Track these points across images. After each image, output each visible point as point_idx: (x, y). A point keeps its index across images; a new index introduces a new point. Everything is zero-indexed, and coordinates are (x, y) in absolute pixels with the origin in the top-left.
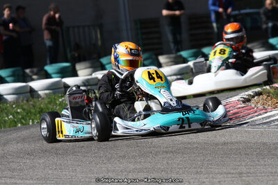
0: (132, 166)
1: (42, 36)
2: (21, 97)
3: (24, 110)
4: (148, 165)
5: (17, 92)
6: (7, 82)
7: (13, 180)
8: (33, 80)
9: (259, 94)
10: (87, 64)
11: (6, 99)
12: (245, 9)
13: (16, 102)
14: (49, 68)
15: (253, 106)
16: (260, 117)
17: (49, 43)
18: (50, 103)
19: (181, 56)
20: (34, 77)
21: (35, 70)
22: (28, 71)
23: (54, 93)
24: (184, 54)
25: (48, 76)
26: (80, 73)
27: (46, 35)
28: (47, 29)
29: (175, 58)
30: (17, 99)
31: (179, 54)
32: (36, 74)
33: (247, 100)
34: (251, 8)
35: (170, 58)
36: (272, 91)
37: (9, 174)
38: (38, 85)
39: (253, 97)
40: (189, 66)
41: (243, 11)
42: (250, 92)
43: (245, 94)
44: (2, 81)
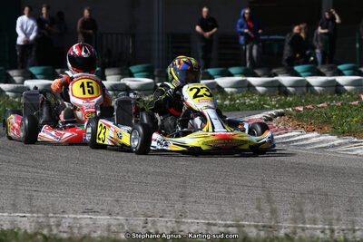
0: (151, 169)
4: (168, 170)
6: (36, 78)
7: (35, 170)
9: (281, 115)
10: (116, 70)
12: (274, 34)
15: (274, 125)
16: (280, 136)
19: (207, 73)
22: (58, 71)
24: (211, 71)
26: (108, 78)
27: (81, 39)
33: (269, 119)
34: (279, 35)
36: (294, 113)
37: (32, 163)
39: (276, 117)
40: (215, 83)
41: (271, 37)
42: (273, 112)
43: (268, 114)
44: (32, 77)
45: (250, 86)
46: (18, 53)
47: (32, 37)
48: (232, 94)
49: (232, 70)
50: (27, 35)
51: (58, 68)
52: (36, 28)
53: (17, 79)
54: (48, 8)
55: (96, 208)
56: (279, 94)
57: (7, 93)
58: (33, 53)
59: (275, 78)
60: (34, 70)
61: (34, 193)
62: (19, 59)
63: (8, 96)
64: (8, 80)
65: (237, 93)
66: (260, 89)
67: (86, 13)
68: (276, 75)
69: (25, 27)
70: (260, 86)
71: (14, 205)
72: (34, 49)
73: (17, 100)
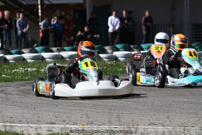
0: (186, 100)
1: (142, 28)
2: (128, 59)
4: (195, 101)
5: (126, 56)
6: (120, 51)
11: (119, 60)
13: (124, 62)
14: (143, 46)
17: (144, 32)
20: (135, 50)
21: (136, 46)
22: (132, 46)
27: (144, 28)
28: (144, 24)
32: (136, 48)
44: (118, 50)
46: (110, 37)
47: (117, 28)
50: (114, 27)
52: (119, 23)
53: (109, 51)
54: (126, 11)
55: (156, 123)
57: (104, 59)
58: (118, 37)
60: (118, 46)
61: (121, 115)
62: (110, 40)
63: (105, 61)
64: (105, 52)
67: (147, 14)
69: (113, 23)
71: (110, 121)
72: (118, 34)
73: (109, 63)
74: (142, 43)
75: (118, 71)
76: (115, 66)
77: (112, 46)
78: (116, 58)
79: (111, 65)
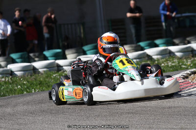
2: (27, 73)
3: (28, 82)
5: (24, 69)
6: (16, 62)
8: (35, 61)
9: (194, 73)
10: (73, 50)
11: (16, 74)
12: (185, 13)
13: (23, 76)
14: (47, 53)
15: (190, 81)
18: (47, 77)
19: (140, 46)
20: (36, 59)
21: (37, 54)
22: (31, 55)
23: (50, 71)
24: (142, 44)
25: (46, 58)
26: (68, 56)
27: (45, 30)
28: (46, 25)
29: (135, 47)
30: (24, 75)
31: (138, 44)
32: (37, 57)
33: (185, 77)
34: (189, 13)
35: (132, 47)
38: (39, 64)
39: (190, 75)
40: (145, 53)
41: (184, 15)
42: (188, 72)
43: (184, 73)
44: (13, 61)
45: (170, 53)
48: (158, 60)
49: (158, 42)
51: (31, 53)
53: (2, 64)
56: (193, 56)
59: (189, 45)
60: (14, 56)
65: (162, 58)
66: (179, 54)
68: (189, 42)
70: (178, 52)
73: (3, 79)
74: (44, 50)
75: (15, 90)
76: (11, 84)
77: (5, 57)
78: (12, 73)
79: (5, 82)
